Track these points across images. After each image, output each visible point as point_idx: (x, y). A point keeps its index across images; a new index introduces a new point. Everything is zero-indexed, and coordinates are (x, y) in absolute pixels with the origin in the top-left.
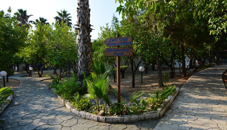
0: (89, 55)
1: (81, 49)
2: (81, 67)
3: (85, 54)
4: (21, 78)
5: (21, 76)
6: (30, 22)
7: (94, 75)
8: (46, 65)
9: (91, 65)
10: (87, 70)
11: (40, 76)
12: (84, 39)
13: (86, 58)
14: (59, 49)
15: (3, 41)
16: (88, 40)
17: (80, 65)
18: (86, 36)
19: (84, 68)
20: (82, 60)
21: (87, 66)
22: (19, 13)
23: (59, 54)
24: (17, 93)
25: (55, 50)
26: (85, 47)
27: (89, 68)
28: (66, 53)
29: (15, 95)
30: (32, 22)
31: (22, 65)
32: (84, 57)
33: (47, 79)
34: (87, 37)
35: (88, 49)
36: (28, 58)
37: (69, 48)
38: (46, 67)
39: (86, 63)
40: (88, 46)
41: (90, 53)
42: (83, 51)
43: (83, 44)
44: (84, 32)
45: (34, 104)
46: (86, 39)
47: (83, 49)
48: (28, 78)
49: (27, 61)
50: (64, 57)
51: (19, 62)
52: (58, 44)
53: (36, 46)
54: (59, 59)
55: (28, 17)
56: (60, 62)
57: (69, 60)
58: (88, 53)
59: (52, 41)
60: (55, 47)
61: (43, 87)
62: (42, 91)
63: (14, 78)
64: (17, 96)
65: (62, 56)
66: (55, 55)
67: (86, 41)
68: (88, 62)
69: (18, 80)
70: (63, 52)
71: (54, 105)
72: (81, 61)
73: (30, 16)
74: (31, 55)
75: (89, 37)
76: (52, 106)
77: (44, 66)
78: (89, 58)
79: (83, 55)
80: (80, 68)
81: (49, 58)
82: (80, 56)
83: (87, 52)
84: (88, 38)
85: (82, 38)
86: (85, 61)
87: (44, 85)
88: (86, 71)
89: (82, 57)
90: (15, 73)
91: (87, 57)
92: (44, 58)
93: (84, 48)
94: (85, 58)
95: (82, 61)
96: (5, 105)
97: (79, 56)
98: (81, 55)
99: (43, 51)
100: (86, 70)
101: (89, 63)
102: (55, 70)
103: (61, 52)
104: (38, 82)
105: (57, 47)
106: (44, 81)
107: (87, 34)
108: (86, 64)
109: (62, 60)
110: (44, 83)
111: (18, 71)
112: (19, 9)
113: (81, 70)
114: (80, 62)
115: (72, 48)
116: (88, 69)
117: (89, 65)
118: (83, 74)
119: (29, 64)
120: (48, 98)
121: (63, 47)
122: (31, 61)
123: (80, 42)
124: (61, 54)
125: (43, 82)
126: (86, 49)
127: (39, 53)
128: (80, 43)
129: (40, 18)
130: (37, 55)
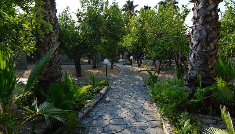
0: (212, 45)
1: (198, 34)
2: (193, 64)
3: (204, 43)
4: (123, 65)
5: (123, 63)
6: (135, 11)
7: (222, 82)
8: (145, 55)
9: (214, 62)
10: (206, 72)
11: (139, 66)
12: (205, 17)
13: (206, 49)
14: (161, 37)
15: (106, 30)
16: (213, 18)
17: (192, 61)
18: (211, 11)
19: (199, 67)
20: (198, 53)
21: (206, 63)
22: (127, 4)
23: (160, 43)
24: (113, 84)
25: (156, 38)
26: (206, 31)
27: (210, 67)
28: (169, 41)
29: (110, 87)
30: (137, 12)
31: (126, 54)
32: (202, 48)
33: (145, 70)
34: (211, 13)
35: (212, 34)
36: (130, 47)
37: (174, 34)
38: (145, 57)
39: (205, 58)
40: (211, 29)
41: (215, 41)
42: (201, 38)
43: (203, 25)
44: (207, 4)
45: (124, 106)
46: (211, 15)
47: (201, 35)
48: (128, 66)
49: (129, 50)
50: (166, 47)
51: (123, 50)
52: (161, 30)
53: (137, 35)
54: (159, 50)
55: (135, 7)
56: (160, 54)
57: (172, 51)
58: (211, 41)
59: (153, 28)
60: (156, 34)
61: (139, 81)
62: (136, 87)
63: (118, 65)
64: (111, 88)
65: (163, 46)
66: (156, 44)
67: (209, 19)
68: (208, 56)
69: (120, 68)
70: (166, 41)
71: (146, 117)
72: (194, 54)
73: (136, 6)
74: (133, 44)
75: (215, 12)
76: (144, 118)
77: (143, 57)
78: (212, 51)
79: (200, 44)
80: (191, 65)
81: (148, 48)
82: (194, 46)
83: (209, 40)
84: (213, 13)
85: (202, 15)
86: (204, 56)
87: (141, 78)
88: (204, 73)
89: (198, 49)
90: (121, 60)
91: (208, 48)
92: (144, 48)
93: (204, 33)
94: (204, 50)
95: (197, 55)
96: (96, 100)
97: (192, 45)
98: (197, 46)
99: (143, 40)
100: (203, 71)
101: (210, 59)
102: (154, 61)
103: (163, 41)
104: (136, 72)
105: (158, 35)
106: (142, 72)
107: (212, 6)
108: (204, 61)
109: (164, 50)
110: (141, 75)
111: (123, 58)
112: (127, 1)
113: (193, 69)
114: (192, 56)
115: (177, 35)
116: (208, 70)
117: (209, 63)
118: (196, 77)
119: (131, 53)
120: (141, 101)
121: (166, 34)
122: (132, 50)
123: (197, 22)
124: (163, 43)
125: (140, 73)
126: (207, 35)
127: (140, 42)
128: (197, 24)
129: (145, 6)
130: (138, 44)
